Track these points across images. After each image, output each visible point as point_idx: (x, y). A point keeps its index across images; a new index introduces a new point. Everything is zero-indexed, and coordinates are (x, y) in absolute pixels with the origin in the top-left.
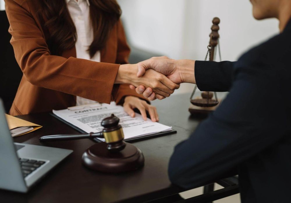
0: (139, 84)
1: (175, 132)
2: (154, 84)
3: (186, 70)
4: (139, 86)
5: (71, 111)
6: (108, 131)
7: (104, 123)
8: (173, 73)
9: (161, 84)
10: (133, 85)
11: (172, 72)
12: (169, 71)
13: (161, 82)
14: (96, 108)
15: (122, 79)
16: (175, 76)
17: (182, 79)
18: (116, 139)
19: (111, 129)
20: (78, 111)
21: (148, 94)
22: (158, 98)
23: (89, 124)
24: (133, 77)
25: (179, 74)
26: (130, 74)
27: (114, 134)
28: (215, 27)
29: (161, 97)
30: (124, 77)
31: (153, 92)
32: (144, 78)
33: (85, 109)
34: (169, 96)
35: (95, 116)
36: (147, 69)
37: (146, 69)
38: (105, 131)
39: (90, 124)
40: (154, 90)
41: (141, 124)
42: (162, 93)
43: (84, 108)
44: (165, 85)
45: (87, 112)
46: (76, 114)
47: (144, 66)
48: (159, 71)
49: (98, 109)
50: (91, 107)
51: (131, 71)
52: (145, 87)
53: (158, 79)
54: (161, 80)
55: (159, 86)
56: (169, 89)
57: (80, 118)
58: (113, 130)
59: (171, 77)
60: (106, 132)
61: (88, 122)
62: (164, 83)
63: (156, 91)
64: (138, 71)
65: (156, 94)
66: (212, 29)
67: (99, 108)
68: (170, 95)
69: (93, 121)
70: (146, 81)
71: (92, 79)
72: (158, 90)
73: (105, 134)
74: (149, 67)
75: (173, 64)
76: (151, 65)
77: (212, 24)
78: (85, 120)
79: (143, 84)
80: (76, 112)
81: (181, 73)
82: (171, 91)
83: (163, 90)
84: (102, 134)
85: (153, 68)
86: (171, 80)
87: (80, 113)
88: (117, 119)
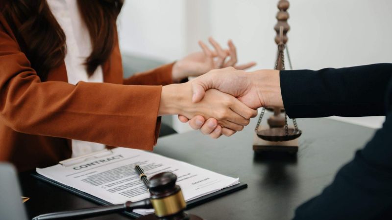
0: (195, 114)
1: (245, 187)
2: (221, 113)
3: (266, 86)
4: (196, 117)
5: (66, 166)
6: (161, 197)
7: (154, 184)
8: (247, 93)
9: (231, 111)
10: (186, 117)
11: (246, 91)
12: (241, 90)
13: (231, 108)
14: (105, 158)
15: (167, 108)
16: (251, 98)
17: (262, 101)
18: (173, 209)
19: (166, 193)
20: (78, 165)
21: (210, 128)
22: (226, 134)
23: (104, 185)
24: (183, 103)
25: (257, 94)
26: (180, 99)
27: (170, 201)
28: (282, 15)
29: (230, 132)
30: (169, 106)
31: (218, 124)
32: (202, 104)
33: (89, 162)
34: (242, 130)
35: (109, 172)
36: (208, 89)
37: (206, 89)
38: (154, 197)
39: (106, 186)
40: (220, 122)
41: (187, 178)
42: (232, 125)
43: (86, 160)
44: (236, 113)
45: (93, 166)
46: (77, 171)
47: (203, 85)
48: (227, 91)
49: (108, 160)
50: (96, 158)
51: (182, 95)
52: (204, 118)
53: (226, 104)
54: (231, 105)
55: (227, 115)
56: (243, 118)
57: (85, 177)
58: (168, 194)
59: (244, 98)
60: (156, 199)
61: (100, 184)
62: (235, 110)
63: (222, 123)
64: (192, 93)
65: (222, 127)
66: (277, 18)
67: (110, 157)
68: (243, 127)
69: (109, 180)
70: (205, 108)
71: (120, 114)
72: (226, 121)
73: (156, 203)
74: (210, 87)
75: (246, 78)
76: (214, 82)
77: (277, 10)
78: (96, 179)
79: (202, 113)
80: (74, 169)
81: (260, 92)
82: (246, 122)
83: (233, 121)
84: (148, 202)
85: (216, 87)
86: (244, 104)
87: (83, 169)
88: (174, 176)
